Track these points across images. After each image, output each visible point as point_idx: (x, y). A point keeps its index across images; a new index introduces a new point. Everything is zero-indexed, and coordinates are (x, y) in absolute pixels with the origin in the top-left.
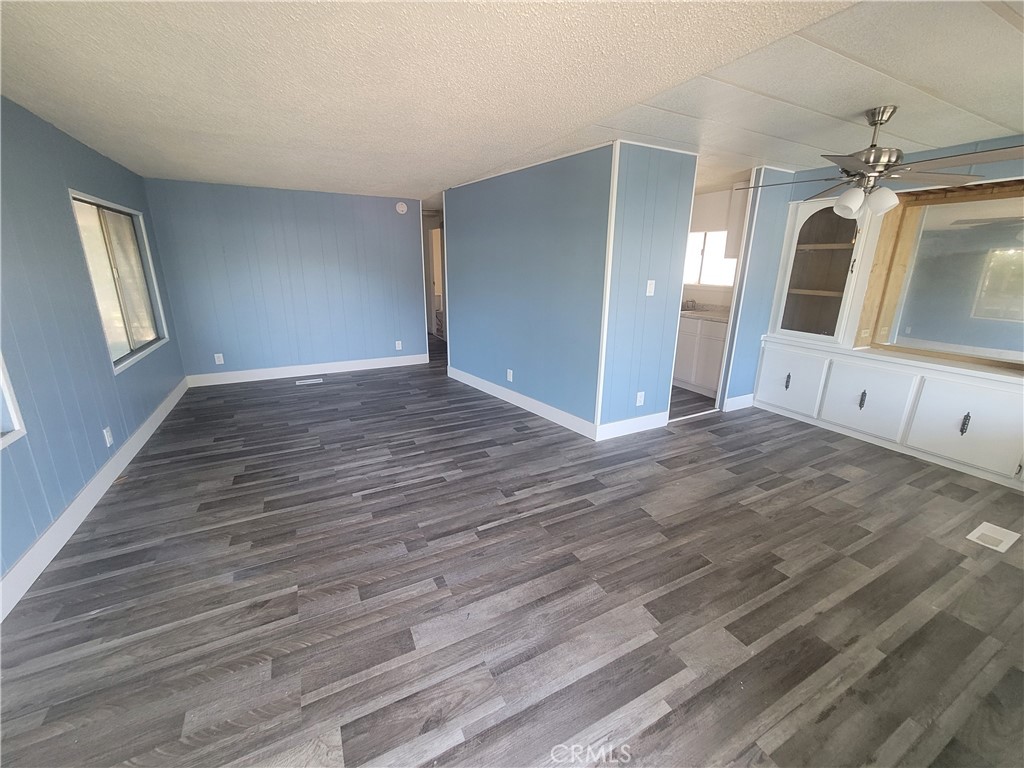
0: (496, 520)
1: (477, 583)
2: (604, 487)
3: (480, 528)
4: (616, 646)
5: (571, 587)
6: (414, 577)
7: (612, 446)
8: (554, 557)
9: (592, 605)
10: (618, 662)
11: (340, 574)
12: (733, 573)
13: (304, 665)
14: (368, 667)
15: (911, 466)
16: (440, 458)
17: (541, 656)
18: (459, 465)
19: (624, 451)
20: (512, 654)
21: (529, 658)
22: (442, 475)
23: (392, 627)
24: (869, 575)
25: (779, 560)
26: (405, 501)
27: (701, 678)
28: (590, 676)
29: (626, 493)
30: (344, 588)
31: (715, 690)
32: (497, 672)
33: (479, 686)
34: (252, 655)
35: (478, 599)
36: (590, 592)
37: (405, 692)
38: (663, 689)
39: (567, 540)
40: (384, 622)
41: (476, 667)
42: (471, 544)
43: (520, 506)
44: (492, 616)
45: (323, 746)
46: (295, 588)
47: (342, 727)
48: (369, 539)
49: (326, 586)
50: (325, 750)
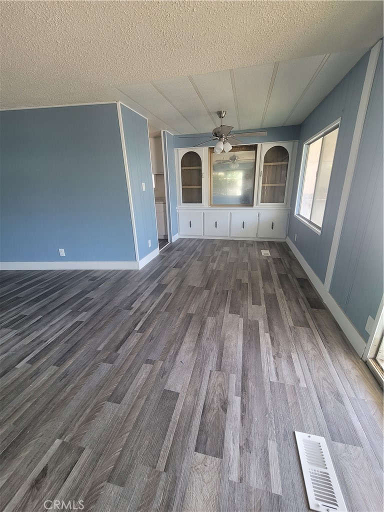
0: (139, 322)
1: (167, 350)
2: (166, 285)
3: (137, 328)
4: (238, 330)
5: (203, 324)
6: (134, 371)
7: (148, 269)
8: (183, 319)
9: (217, 324)
10: (244, 334)
11: (83, 407)
12: (236, 289)
13: (134, 459)
14: (170, 421)
15: (235, 242)
16: (59, 313)
17: (224, 351)
18: (80, 310)
19: (156, 269)
20: (215, 360)
21: (222, 355)
22: (76, 320)
23: (155, 397)
24: (259, 273)
25: (241, 280)
26: (70, 346)
27: (264, 321)
28: (243, 343)
29: (178, 283)
30: (98, 408)
31: (270, 321)
32: (219, 367)
33: (220, 379)
35: (177, 354)
36: (210, 322)
37: (200, 409)
38: (261, 331)
39: (180, 310)
40: (148, 399)
41: (210, 374)
42: (142, 337)
43: (142, 310)
44: (191, 354)
45: (199, 467)
46: (58, 442)
47: (196, 451)
48: (75, 377)
49: (82, 419)
50: (202, 466)
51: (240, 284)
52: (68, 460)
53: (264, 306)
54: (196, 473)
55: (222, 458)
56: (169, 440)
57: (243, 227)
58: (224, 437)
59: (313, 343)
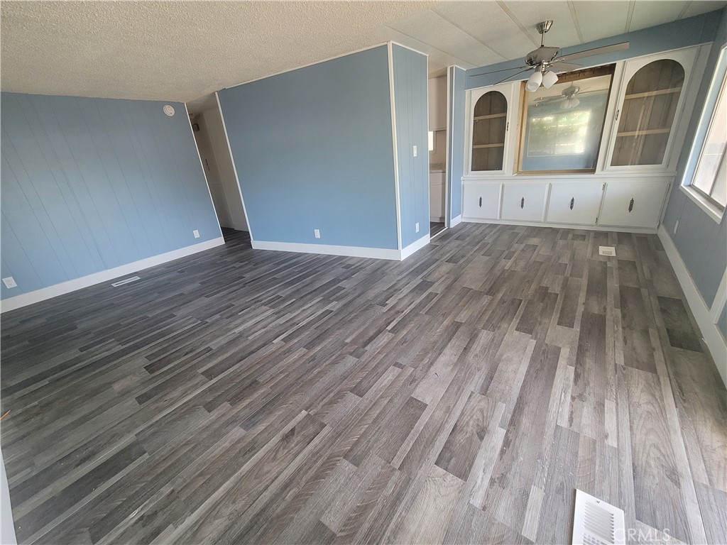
0: (393, 321)
1: (420, 358)
2: (432, 283)
3: (389, 328)
4: (524, 353)
5: (473, 337)
6: (380, 370)
7: (413, 261)
8: (448, 327)
9: (493, 340)
10: (533, 359)
11: (328, 390)
12: (536, 299)
13: (370, 449)
14: (412, 428)
15: (553, 232)
16: (311, 299)
17: (496, 375)
18: (331, 299)
19: (422, 262)
20: (481, 382)
21: (492, 378)
22: (326, 308)
23: (399, 401)
24: (584, 282)
25: (547, 288)
26: (319, 332)
27: (571, 349)
28: (528, 371)
29: (449, 282)
30: (340, 396)
31: (581, 353)
32: (485, 391)
33: (483, 404)
34: (324, 463)
35: (432, 364)
36: (484, 336)
37: (449, 428)
38: (562, 362)
39: (445, 315)
40: (391, 401)
41: (470, 396)
42: (393, 338)
43: (398, 308)
44: (450, 368)
45: (436, 479)
46: (304, 413)
47: (437, 463)
48: (321, 362)
49: (326, 400)
50: (441, 480)
51: (544, 294)
52: (311, 429)
53: (577, 328)
54: (432, 482)
55: (466, 481)
56: (408, 445)
57: (571, 208)
58: (473, 463)
59: (653, 396)
